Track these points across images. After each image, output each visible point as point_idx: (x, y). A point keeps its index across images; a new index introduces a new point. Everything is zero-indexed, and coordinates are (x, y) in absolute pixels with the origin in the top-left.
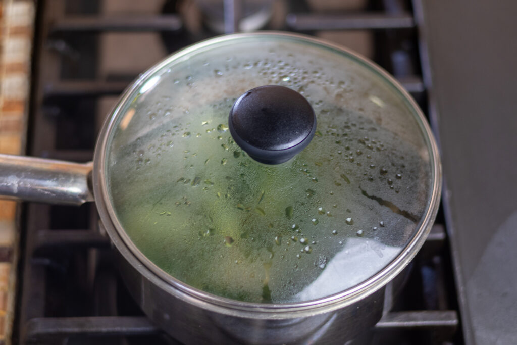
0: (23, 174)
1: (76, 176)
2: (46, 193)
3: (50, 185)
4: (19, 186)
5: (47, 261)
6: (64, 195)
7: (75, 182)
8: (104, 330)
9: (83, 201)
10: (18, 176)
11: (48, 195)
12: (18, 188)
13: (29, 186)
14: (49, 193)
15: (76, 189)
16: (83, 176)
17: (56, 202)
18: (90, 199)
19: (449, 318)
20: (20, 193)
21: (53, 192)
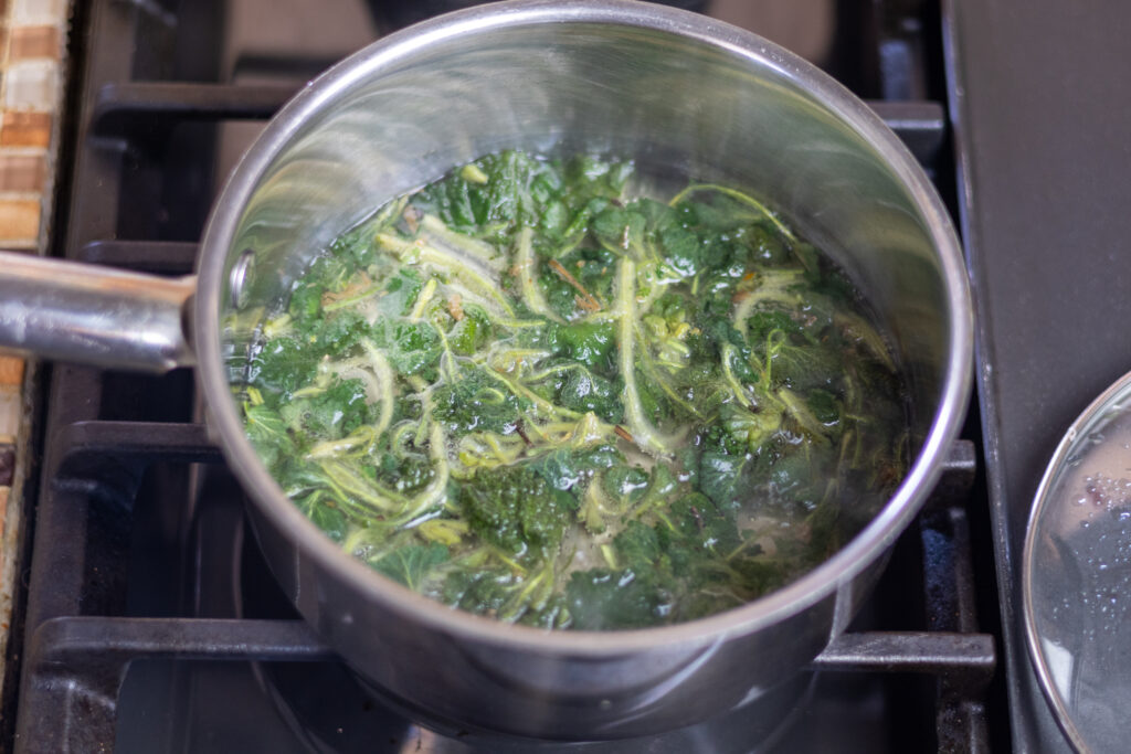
0: (39, 300)
1: (156, 307)
2: (90, 343)
3: (96, 324)
4: (29, 326)
5: (91, 486)
6: (128, 348)
7: (153, 321)
8: (211, 647)
9: (172, 364)
10: (27, 303)
11: (93, 348)
12: (26, 331)
13: (50, 326)
14: (96, 344)
15: (157, 335)
16: (171, 307)
17: (110, 363)
18: (187, 361)
19: (979, 650)
20: (31, 341)
21: (103, 341)
